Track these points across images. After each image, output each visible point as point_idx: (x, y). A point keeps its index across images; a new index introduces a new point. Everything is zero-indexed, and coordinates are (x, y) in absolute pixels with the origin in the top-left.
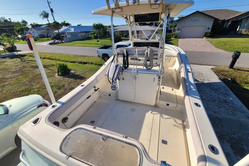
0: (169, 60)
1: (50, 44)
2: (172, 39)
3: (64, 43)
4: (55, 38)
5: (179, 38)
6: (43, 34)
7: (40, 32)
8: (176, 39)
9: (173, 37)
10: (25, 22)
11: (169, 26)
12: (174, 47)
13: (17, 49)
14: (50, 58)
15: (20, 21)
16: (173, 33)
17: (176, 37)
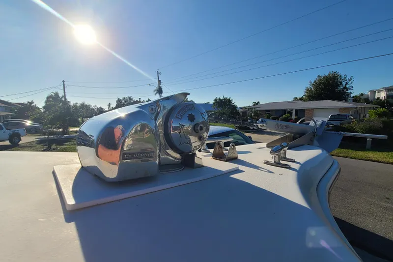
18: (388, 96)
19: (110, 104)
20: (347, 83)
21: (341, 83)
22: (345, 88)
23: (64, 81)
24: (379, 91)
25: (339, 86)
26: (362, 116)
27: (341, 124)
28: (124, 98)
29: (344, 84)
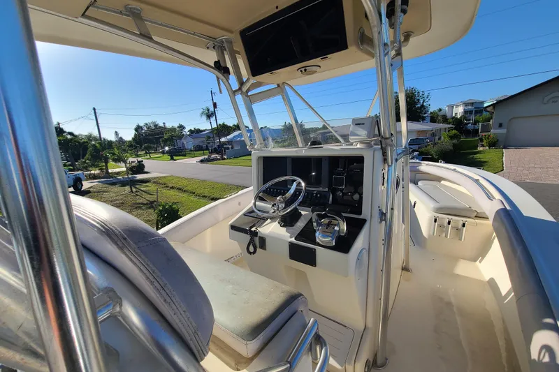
0: (458, 231)
1: (202, 161)
2: (480, 149)
3: (225, 159)
4: (215, 151)
5: (505, 148)
6: (201, 144)
7: (198, 142)
8: (493, 150)
9: (483, 146)
10: (182, 127)
11: (470, 120)
12: (477, 177)
13: (145, 170)
14: (180, 187)
15: (176, 125)
16: (484, 134)
17: (493, 144)
18: (466, 112)
19: (116, 132)
20: (424, 101)
21: (418, 100)
22: (422, 106)
23: (94, 109)
24: (457, 106)
25: (416, 103)
26: (437, 138)
27: (419, 148)
28: (147, 124)
29: (422, 102)
